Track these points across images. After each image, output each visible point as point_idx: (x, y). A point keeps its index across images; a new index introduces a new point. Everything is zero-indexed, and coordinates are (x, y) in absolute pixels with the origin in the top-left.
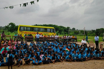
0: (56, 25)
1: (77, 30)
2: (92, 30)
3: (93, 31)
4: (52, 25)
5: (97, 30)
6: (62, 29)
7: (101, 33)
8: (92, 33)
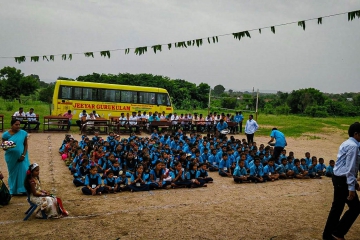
0: (164, 76)
1: (231, 91)
2: (279, 92)
3: (284, 96)
4: (150, 75)
5: (295, 93)
6: (184, 91)
7: (306, 104)
8: (278, 104)
